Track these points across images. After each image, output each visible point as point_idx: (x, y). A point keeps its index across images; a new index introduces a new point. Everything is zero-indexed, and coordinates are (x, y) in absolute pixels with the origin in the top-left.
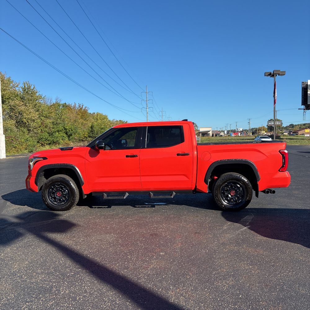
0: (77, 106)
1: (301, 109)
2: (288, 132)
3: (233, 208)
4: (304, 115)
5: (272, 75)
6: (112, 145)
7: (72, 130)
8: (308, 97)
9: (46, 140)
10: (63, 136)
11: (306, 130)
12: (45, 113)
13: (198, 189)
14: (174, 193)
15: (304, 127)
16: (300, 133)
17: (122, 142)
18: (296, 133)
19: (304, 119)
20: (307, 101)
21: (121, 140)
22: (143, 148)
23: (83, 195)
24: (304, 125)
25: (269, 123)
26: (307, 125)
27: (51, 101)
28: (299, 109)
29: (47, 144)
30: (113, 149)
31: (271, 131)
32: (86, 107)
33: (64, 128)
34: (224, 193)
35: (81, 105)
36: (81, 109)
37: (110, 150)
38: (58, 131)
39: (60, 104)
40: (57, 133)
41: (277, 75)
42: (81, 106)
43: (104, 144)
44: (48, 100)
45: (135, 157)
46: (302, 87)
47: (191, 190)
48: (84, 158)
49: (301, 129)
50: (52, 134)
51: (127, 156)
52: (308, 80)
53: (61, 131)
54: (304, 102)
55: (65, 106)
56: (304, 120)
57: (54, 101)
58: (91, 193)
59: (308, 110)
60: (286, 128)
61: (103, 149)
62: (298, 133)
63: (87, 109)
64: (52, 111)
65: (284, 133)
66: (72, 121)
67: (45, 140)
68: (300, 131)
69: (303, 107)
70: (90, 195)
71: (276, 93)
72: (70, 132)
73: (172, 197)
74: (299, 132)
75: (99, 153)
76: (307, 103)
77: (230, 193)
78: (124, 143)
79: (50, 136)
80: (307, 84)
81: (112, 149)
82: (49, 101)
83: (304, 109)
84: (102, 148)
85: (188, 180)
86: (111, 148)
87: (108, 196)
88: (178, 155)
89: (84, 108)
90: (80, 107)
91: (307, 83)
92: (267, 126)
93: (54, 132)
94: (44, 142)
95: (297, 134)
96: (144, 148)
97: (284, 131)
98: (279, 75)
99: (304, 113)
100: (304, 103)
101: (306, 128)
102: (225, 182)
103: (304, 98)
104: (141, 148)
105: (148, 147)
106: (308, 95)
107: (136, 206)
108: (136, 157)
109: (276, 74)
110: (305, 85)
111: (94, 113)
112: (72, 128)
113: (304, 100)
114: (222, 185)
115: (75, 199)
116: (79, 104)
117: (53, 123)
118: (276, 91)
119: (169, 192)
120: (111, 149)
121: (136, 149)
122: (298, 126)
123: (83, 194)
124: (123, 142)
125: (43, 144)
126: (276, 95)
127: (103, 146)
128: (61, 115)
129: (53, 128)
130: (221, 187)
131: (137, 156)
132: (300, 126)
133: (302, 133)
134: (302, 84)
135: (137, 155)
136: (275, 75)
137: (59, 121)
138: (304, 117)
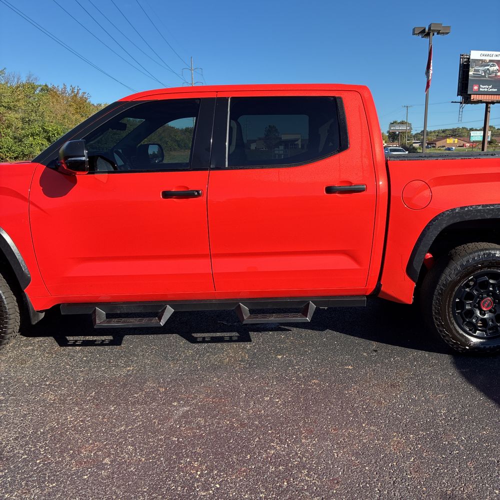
0: (69, 89)
1: (455, 102)
2: (419, 143)
3: (488, 347)
4: (461, 113)
5: (426, 33)
6: (116, 156)
7: (58, 133)
8: (469, 81)
9: (9, 150)
10: (43, 145)
11: (448, 139)
12: (6, 100)
13: (384, 293)
14: (313, 307)
15: (443, 134)
16: (439, 144)
17: (150, 152)
18: (433, 144)
19: (460, 119)
20: (468, 88)
21: (147, 146)
22: (217, 168)
23: (31, 315)
24: (444, 131)
25: (392, 128)
26: (448, 133)
27: (18, 79)
28: (452, 102)
29: (10, 158)
30: (123, 169)
31: (393, 141)
32: (84, 93)
33: (44, 129)
34: (461, 305)
35: (76, 88)
36: (76, 96)
37: (109, 172)
38: (32, 135)
39: (34, 85)
40: (31, 139)
41: (436, 34)
42: (76, 91)
43: (85, 152)
44: (14, 77)
45: (193, 196)
46: (460, 64)
47: (364, 295)
48: (24, 199)
49: (440, 138)
50: (20, 141)
51: (166, 195)
52: (472, 51)
53: (37, 134)
54: (462, 90)
55: (45, 89)
56: (460, 122)
57: (24, 80)
58: (56, 308)
59: (467, 104)
60: (416, 136)
61: (84, 170)
62: (435, 144)
63: (86, 96)
64: (20, 97)
65: (414, 145)
66: (59, 117)
67: (7, 151)
68: (439, 142)
69: (460, 98)
70: (53, 313)
71: (431, 68)
72: (55, 136)
73: (308, 319)
74: (437, 143)
75: (74, 181)
76: (467, 92)
77: (479, 303)
78: (154, 156)
79: (15, 142)
80: (469, 59)
81: (119, 170)
82: (16, 80)
83: (461, 103)
84: (79, 166)
85: (355, 266)
86: (115, 168)
87: (109, 316)
88: (329, 190)
89: (80, 95)
90: (73, 92)
91: (469, 56)
92: (388, 132)
93: (24, 136)
94: (5, 155)
95: (434, 147)
96: (220, 167)
97: (414, 141)
98: (438, 33)
99: (461, 110)
100: (462, 93)
101: (449, 137)
102: (468, 275)
103: (463, 84)
104: (213, 169)
105: (234, 165)
106: (470, 78)
107: (195, 335)
108: (196, 196)
109: (434, 31)
110: (465, 60)
111: (100, 105)
112: (59, 129)
113: (463, 87)
114: (459, 281)
115: (6, 327)
116: (71, 86)
117: (23, 119)
118: (431, 64)
119: (299, 302)
120: (116, 170)
121: (194, 170)
122: (433, 133)
123: (31, 311)
124: (153, 150)
125: (4, 157)
126: (431, 72)
127: (84, 158)
128: (37, 104)
129: (23, 129)
130: (457, 288)
131: (199, 195)
132: (437, 134)
133: (441, 145)
134: (461, 58)
135: (198, 192)
136: (431, 34)
137: (33, 116)
138: (460, 116)
